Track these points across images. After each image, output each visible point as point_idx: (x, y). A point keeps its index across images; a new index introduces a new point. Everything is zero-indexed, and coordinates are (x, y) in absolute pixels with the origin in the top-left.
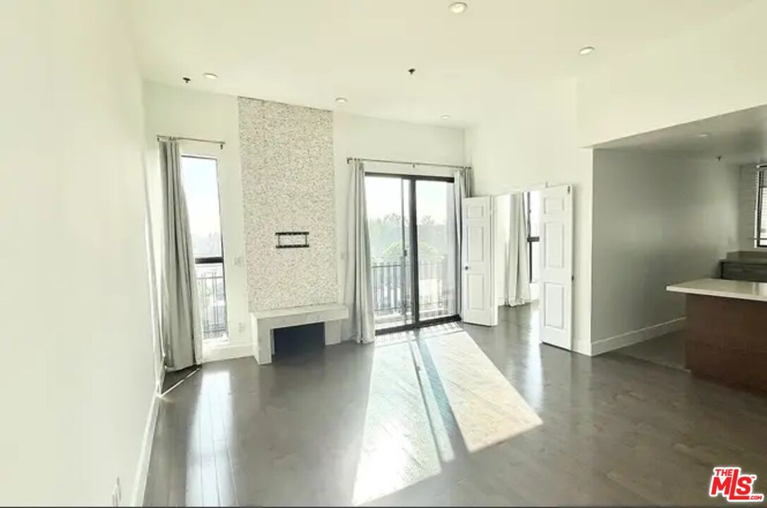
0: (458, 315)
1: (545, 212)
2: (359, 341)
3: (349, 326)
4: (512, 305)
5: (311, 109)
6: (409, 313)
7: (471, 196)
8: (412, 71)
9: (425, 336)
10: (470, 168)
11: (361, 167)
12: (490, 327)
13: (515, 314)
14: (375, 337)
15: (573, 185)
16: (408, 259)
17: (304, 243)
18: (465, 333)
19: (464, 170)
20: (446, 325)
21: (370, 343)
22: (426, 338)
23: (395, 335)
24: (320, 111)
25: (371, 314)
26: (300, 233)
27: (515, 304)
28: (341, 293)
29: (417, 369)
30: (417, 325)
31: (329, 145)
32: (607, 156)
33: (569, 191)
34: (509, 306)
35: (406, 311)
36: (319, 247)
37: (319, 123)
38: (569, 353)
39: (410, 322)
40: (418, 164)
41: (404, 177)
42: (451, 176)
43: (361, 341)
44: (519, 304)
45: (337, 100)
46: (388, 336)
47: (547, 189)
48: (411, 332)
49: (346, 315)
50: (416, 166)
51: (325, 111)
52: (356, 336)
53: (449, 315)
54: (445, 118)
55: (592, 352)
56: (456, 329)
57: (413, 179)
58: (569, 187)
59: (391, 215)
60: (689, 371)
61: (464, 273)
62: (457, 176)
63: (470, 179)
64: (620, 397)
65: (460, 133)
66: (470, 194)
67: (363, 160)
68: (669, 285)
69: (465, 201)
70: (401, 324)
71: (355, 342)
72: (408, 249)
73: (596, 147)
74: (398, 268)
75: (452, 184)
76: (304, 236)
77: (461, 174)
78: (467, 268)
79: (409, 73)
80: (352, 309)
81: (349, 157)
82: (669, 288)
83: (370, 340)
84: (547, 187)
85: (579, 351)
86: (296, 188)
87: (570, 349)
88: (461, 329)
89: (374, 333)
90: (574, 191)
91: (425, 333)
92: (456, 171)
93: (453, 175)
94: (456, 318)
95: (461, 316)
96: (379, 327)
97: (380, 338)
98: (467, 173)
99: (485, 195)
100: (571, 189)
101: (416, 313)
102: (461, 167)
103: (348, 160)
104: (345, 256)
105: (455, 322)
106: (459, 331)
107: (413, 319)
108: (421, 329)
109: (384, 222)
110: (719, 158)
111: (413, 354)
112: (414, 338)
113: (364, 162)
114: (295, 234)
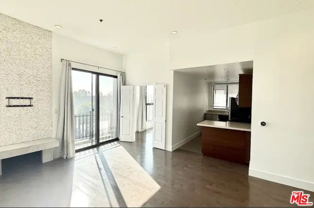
0: (118, 138)
1: (156, 94)
2: (65, 158)
3: (59, 150)
4: (139, 131)
5: (37, 27)
6: (94, 138)
7: (125, 85)
8: (101, 21)
9: (102, 150)
10: (124, 73)
11: (70, 64)
12: (132, 142)
13: (141, 135)
14: (75, 154)
15: (166, 84)
16: (94, 113)
17: (29, 104)
18: (121, 146)
19: (122, 73)
20: (112, 143)
21: (72, 158)
22: (103, 151)
23: (87, 151)
24: (44, 30)
25: (73, 141)
26: (26, 98)
27: (141, 131)
28: (55, 132)
29: (100, 169)
30: (98, 145)
31: (49, 50)
32: (179, 74)
33: (165, 86)
34: (139, 132)
35: (92, 137)
36: (40, 106)
37: (43, 36)
38: (164, 151)
39: (94, 143)
40: (101, 67)
41: (93, 73)
42: (116, 75)
43: (67, 157)
44: (142, 131)
45: (55, 25)
46: (82, 153)
47: (157, 85)
48: (95, 149)
49: (57, 144)
50: (99, 68)
51: (47, 30)
52: (63, 155)
53: (114, 138)
54: (115, 48)
55: (172, 150)
56: (118, 145)
57: (98, 74)
58: (165, 85)
59: (82, 90)
60: (203, 154)
61: (121, 119)
62: (119, 76)
63: (125, 77)
64: (185, 168)
65: (120, 56)
66: (124, 84)
67: (71, 61)
68: (197, 123)
69: (122, 87)
70: (90, 145)
71: (62, 158)
72: (95, 108)
73: (175, 71)
74: (89, 117)
75: (116, 79)
76: (30, 100)
77: (121, 75)
78: (122, 117)
79: (100, 21)
80: (61, 140)
81: (62, 58)
82: (198, 125)
83: (72, 156)
84: (156, 84)
85: (168, 150)
86: (25, 71)
87: (164, 149)
88: (119, 145)
89: (75, 151)
90: (167, 86)
91: (102, 149)
92: (118, 73)
93: (117, 74)
94: (117, 139)
95: (119, 138)
96: (77, 148)
97: (78, 154)
98: (123, 74)
99: (131, 85)
100: (166, 86)
101: (98, 139)
102: (120, 72)
103: (61, 60)
104: (58, 112)
105: (117, 142)
106: (118, 146)
107: (96, 142)
108: (100, 146)
109: (79, 93)
110: (206, 80)
111: (97, 161)
112: (97, 152)
113: (71, 62)
114: (23, 98)
